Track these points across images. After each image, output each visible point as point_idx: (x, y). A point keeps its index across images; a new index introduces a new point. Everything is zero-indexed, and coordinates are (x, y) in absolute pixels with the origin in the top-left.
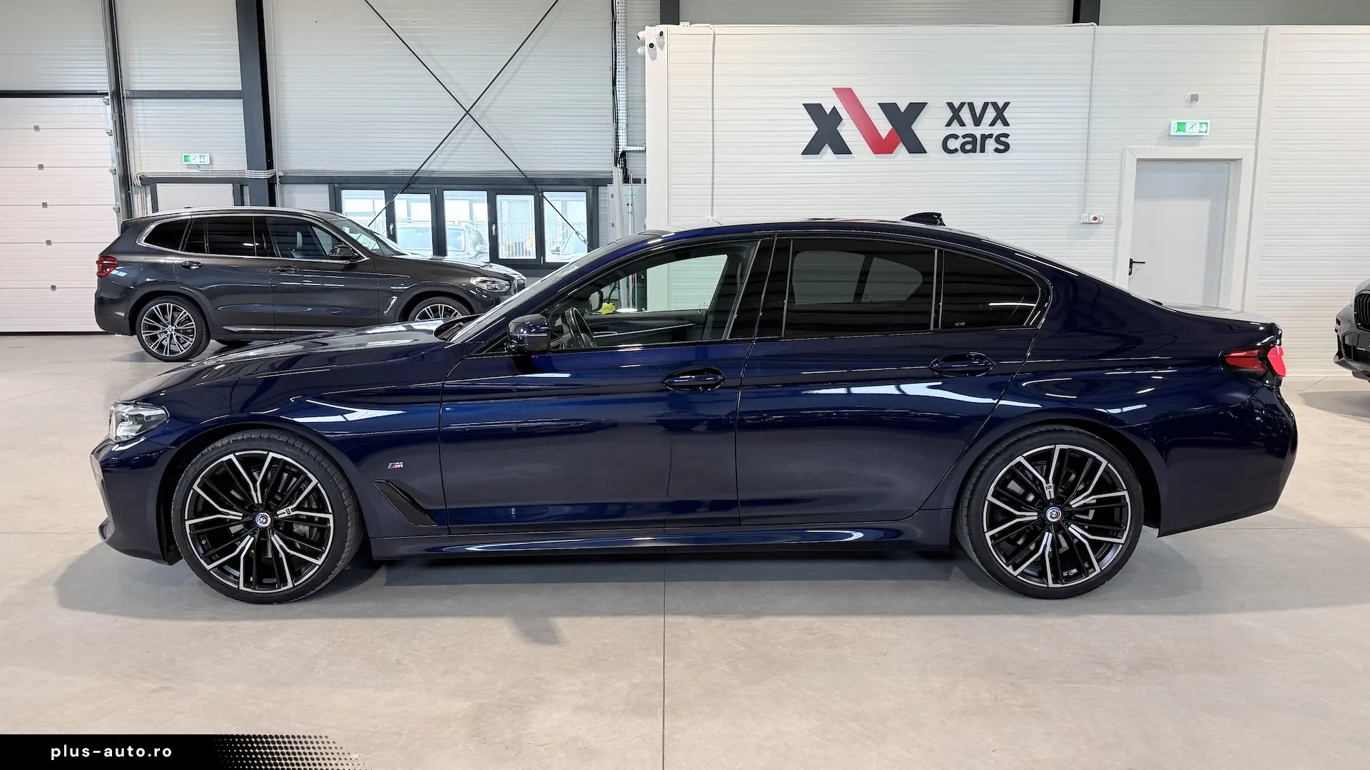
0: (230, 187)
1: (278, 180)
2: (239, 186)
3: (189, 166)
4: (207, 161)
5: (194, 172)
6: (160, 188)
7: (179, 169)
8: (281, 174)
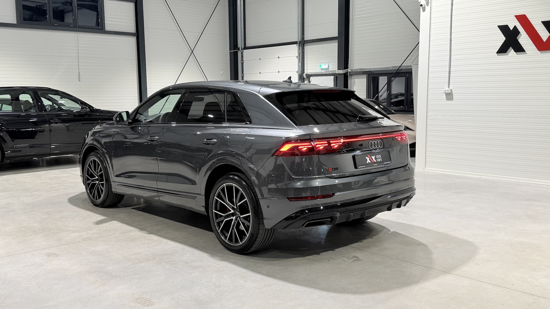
0: (333, 77)
1: (349, 73)
2: (336, 77)
3: (322, 69)
4: (327, 67)
5: (324, 72)
6: (312, 79)
7: (318, 71)
8: (350, 71)
